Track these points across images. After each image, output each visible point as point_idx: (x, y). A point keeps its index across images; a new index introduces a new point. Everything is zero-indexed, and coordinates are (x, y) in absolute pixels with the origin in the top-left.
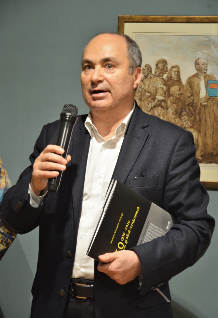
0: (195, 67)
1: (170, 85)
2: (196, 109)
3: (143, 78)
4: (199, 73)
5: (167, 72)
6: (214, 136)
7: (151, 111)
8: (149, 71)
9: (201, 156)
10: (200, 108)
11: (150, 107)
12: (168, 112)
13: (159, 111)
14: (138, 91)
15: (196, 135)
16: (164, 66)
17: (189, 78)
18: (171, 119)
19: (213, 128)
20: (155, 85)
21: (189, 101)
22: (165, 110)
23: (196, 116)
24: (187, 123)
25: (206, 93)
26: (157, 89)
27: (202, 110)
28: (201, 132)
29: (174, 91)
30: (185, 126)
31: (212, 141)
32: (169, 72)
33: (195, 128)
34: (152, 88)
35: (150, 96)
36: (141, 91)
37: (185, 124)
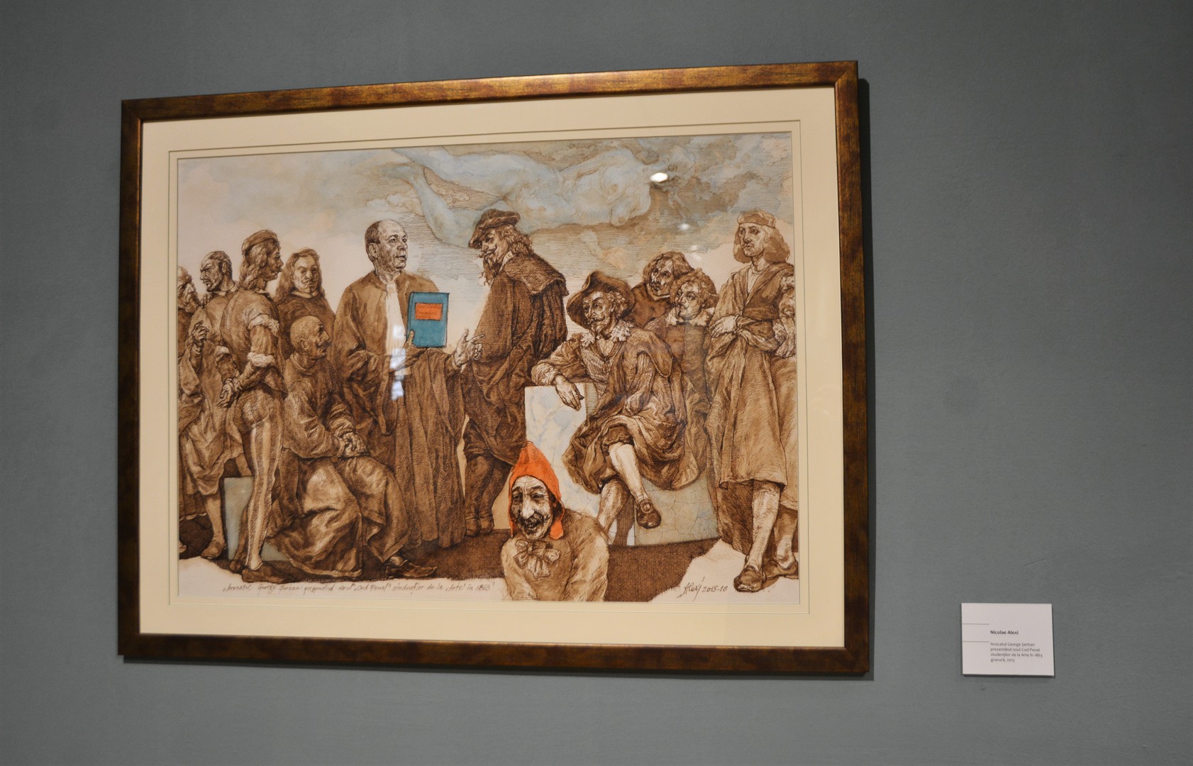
0: (368, 251)
1: (289, 316)
2: (376, 391)
3: (207, 296)
4: (381, 270)
5: (280, 274)
6: (440, 481)
7: (233, 405)
8: (223, 274)
9: (400, 554)
10: (389, 389)
11: (230, 393)
12: (285, 405)
14: (192, 341)
15: (381, 480)
16: (269, 254)
17: (350, 290)
18: (296, 429)
19: (433, 456)
20: (244, 318)
21: (353, 365)
22: (276, 401)
23: (377, 416)
24: (350, 440)
25: (407, 337)
26: (249, 331)
28: (397, 470)
29: (303, 336)
30: (344, 452)
31: (433, 500)
32: (286, 271)
33: (374, 458)
34: (234, 329)
35: (227, 356)
36: (200, 338)
37: (342, 444)
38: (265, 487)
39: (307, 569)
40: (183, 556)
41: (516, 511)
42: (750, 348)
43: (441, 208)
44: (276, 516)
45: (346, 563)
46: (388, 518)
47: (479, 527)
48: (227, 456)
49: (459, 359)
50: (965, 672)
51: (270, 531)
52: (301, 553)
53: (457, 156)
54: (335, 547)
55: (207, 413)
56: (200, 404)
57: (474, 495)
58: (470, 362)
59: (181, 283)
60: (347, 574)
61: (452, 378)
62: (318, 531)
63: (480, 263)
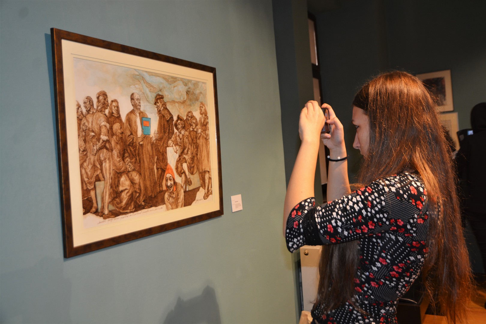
0: (131, 102)
1: (112, 123)
2: (136, 149)
3: (86, 113)
4: (135, 109)
5: (109, 107)
6: (151, 177)
7: (97, 155)
8: (91, 105)
9: (144, 201)
10: (139, 148)
11: (96, 150)
12: (113, 154)
13: (105, 154)
14: (82, 130)
15: (138, 178)
16: (105, 99)
17: (128, 115)
18: (116, 163)
19: (149, 169)
20: (99, 122)
21: (130, 140)
22: (110, 153)
23: (136, 157)
24: (130, 166)
25: (142, 131)
26: (100, 127)
28: (142, 174)
29: (116, 130)
30: (129, 170)
32: (110, 106)
33: (136, 171)
34: (96, 126)
35: (93, 137)
36: (85, 129)
37: (128, 167)
38: (108, 184)
39: (121, 211)
40: (84, 214)
41: (167, 184)
43: (147, 91)
44: (112, 194)
45: (131, 207)
46: (140, 189)
47: (160, 190)
48: (96, 174)
49: (154, 139)
50: (233, 211)
51: (110, 200)
52: (119, 206)
53: (150, 75)
54: (128, 202)
55: (89, 158)
56: (86, 154)
57: (159, 180)
58: (156, 140)
59: (77, 107)
60: (131, 211)
61: (152, 144)
62: (124, 197)
63: (156, 109)
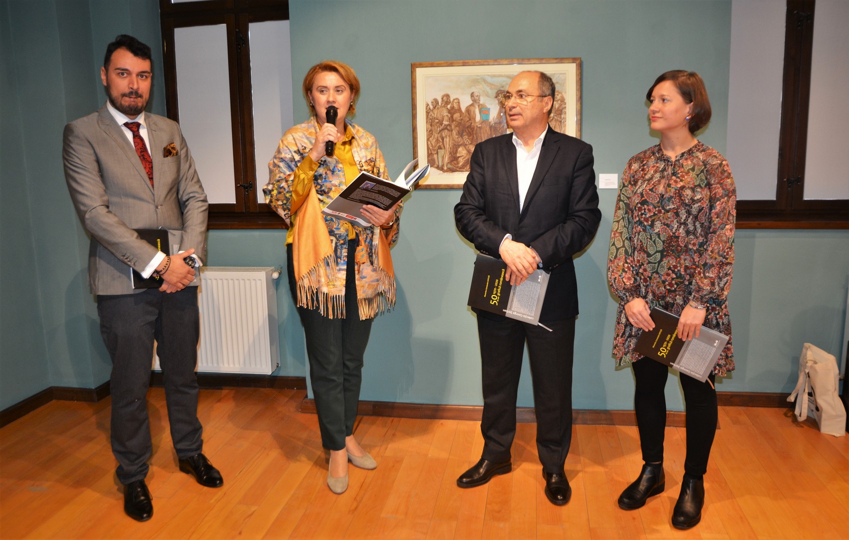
0: (471, 98)
1: (453, 113)
2: (474, 130)
3: (433, 108)
4: (474, 103)
5: (450, 104)
7: (440, 133)
8: (437, 103)
10: (477, 130)
11: (439, 130)
12: (452, 133)
13: (446, 133)
14: (429, 119)
16: (447, 99)
17: (467, 107)
20: (442, 113)
21: (468, 124)
23: (474, 135)
24: (467, 141)
25: (480, 118)
26: (443, 116)
27: (478, 130)
29: (456, 117)
30: (466, 143)
32: (452, 103)
33: (474, 144)
34: (440, 116)
35: (438, 122)
36: (431, 118)
38: (448, 151)
39: (458, 169)
42: (556, 120)
43: (488, 89)
44: (451, 158)
45: (467, 168)
48: (438, 144)
49: (492, 123)
51: (449, 161)
52: (457, 166)
53: (491, 77)
54: (464, 164)
55: (433, 135)
56: (432, 133)
58: (495, 123)
59: (426, 105)
60: (467, 170)
61: (491, 127)
62: (461, 161)
63: (497, 101)
